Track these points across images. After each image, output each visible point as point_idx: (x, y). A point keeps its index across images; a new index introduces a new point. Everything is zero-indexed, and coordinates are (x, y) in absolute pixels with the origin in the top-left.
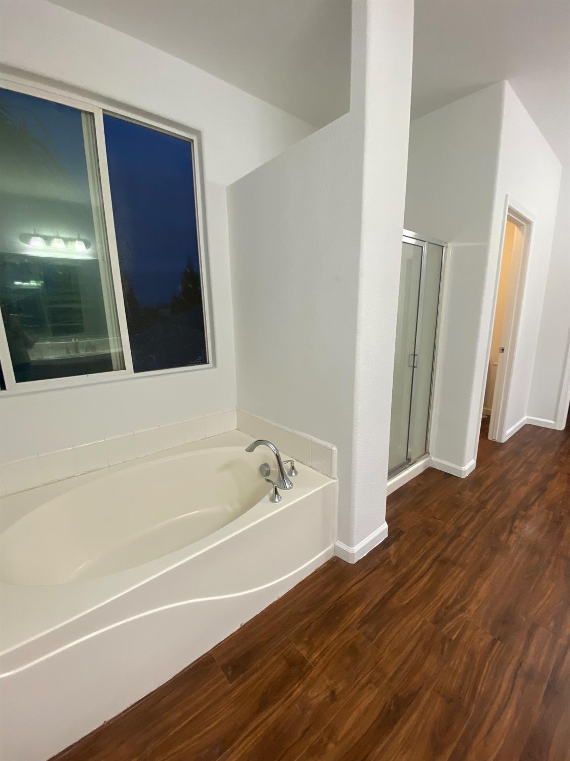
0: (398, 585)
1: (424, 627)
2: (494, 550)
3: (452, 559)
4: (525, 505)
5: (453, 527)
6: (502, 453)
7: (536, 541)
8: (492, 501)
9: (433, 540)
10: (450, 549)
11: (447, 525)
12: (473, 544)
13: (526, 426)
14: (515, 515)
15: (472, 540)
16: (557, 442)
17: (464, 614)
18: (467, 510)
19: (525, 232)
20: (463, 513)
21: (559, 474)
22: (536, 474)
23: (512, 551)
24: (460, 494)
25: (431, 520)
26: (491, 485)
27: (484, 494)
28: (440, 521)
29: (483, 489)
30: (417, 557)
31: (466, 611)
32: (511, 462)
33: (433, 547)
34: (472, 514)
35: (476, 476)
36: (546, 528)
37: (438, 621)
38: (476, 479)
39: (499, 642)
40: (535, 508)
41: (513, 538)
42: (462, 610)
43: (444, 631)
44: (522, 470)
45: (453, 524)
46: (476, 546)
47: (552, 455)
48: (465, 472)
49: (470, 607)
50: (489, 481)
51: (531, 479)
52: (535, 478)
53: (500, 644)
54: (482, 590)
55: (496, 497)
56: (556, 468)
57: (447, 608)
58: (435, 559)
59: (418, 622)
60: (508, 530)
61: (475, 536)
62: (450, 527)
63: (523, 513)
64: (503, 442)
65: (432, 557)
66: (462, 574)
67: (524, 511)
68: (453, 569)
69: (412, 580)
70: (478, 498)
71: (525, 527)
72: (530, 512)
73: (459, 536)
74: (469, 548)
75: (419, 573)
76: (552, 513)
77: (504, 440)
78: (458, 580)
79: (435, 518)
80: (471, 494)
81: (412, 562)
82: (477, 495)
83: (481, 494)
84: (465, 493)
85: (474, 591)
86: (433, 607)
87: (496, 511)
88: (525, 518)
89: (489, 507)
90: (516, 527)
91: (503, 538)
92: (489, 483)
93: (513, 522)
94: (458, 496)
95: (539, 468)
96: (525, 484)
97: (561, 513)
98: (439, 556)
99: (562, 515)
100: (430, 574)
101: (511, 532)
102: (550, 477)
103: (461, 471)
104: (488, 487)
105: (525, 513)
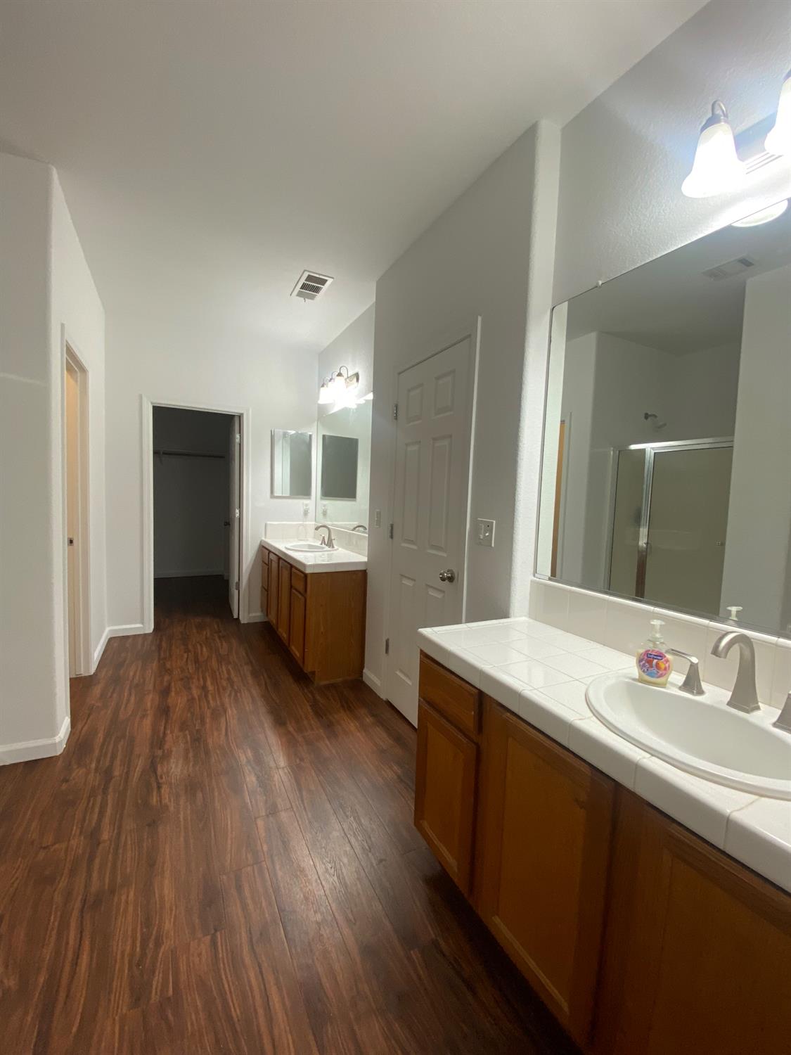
0: (46, 1013)
1: (126, 1028)
2: (153, 824)
3: (106, 887)
4: (158, 742)
5: (82, 838)
6: (97, 690)
7: (189, 776)
8: (118, 762)
9: (62, 884)
10: (95, 875)
11: (72, 842)
12: (123, 838)
13: (111, 641)
14: (152, 763)
15: (119, 834)
16: (153, 648)
17: (163, 947)
18: (90, 797)
19: (79, 379)
20: (87, 807)
21: (173, 684)
22: (151, 696)
23: (172, 809)
24: (67, 781)
25: (42, 855)
26: (105, 740)
27: (102, 758)
28: (57, 846)
29: (97, 753)
30: (50, 936)
31: (164, 939)
32: (115, 695)
33: (68, 895)
34: (99, 799)
35: (78, 740)
36: (191, 755)
37: (139, 994)
38: (79, 745)
39: (218, 934)
40: (169, 738)
41: (165, 790)
42: (158, 944)
43: (155, 998)
44: (133, 699)
45: (81, 833)
46: (129, 838)
47: (155, 664)
48: (60, 742)
49: (166, 928)
50: (101, 735)
51: (149, 704)
52: (151, 700)
53: (221, 933)
54: (166, 891)
55: (119, 753)
56: (166, 678)
57: (138, 965)
58: (82, 911)
59: (114, 1033)
60: (155, 785)
61: (120, 827)
62: (77, 843)
63: (160, 753)
64: (92, 674)
65: (76, 913)
66: (132, 894)
67: (160, 749)
68: (116, 899)
69: (64, 981)
70: (96, 770)
71: (171, 768)
72: (166, 747)
73: (99, 844)
74: (121, 851)
75: (70, 955)
76: (187, 732)
77: (93, 670)
78: (131, 909)
79: (45, 848)
80: (82, 771)
81: (48, 953)
82: (93, 765)
83: (98, 761)
84: (74, 775)
85: (158, 902)
86: (121, 986)
87: (127, 773)
88: (166, 756)
89: (117, 773)
90: (162, 778)
91: (154, 800)
92: (101, 740)
93: (155, 771)
94: (64, 786)
95: (151, 687)
96: (143, 716)
97: (195, 726)
98: (84, 901)
99: (197, 728)
100: (87, 943)
101: (159, 787)
102: (165, 692)
103: (54, 745)
104: (103, 745)
105: (162, 751)
